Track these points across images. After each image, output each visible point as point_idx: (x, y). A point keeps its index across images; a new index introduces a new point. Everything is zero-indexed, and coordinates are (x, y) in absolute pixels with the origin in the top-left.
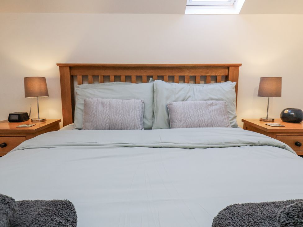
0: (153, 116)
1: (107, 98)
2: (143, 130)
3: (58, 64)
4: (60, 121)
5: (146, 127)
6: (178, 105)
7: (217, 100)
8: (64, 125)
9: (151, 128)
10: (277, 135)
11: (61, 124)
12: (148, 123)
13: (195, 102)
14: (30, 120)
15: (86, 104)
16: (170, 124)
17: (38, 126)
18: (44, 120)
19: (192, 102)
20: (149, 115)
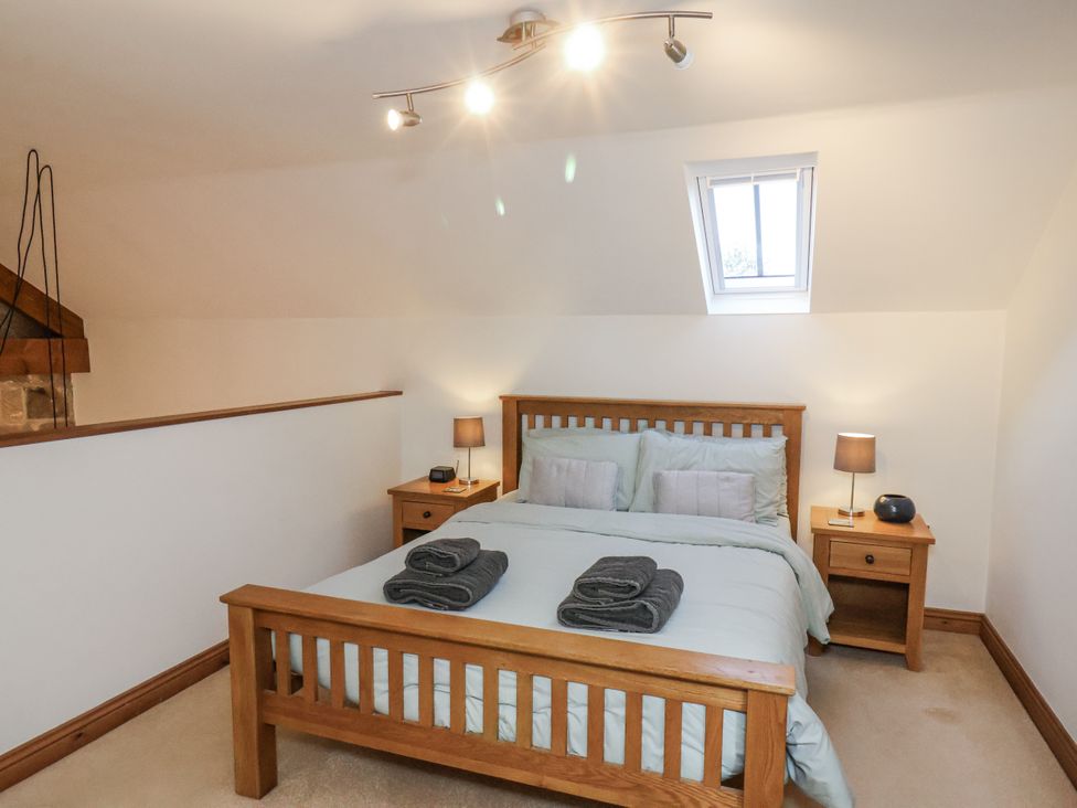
0: (635, 491)
1: (564, 457)
2: (615, 513)
3: (501, 397)
4: (498, 484)
5: (622, 506)
6: (672, 477)
7: (739, 471)
8: (504, 493)
9: (627, 510)
10: (833, 539)
11: (500, 489)
12: (625, 501)
13: (701, 473)
14: (457, 480)
15: (534, 463)
16: (656, 506)
17: (470, 491)
18: (475, 483)
19: (696, 472)
20: (628, 488)
